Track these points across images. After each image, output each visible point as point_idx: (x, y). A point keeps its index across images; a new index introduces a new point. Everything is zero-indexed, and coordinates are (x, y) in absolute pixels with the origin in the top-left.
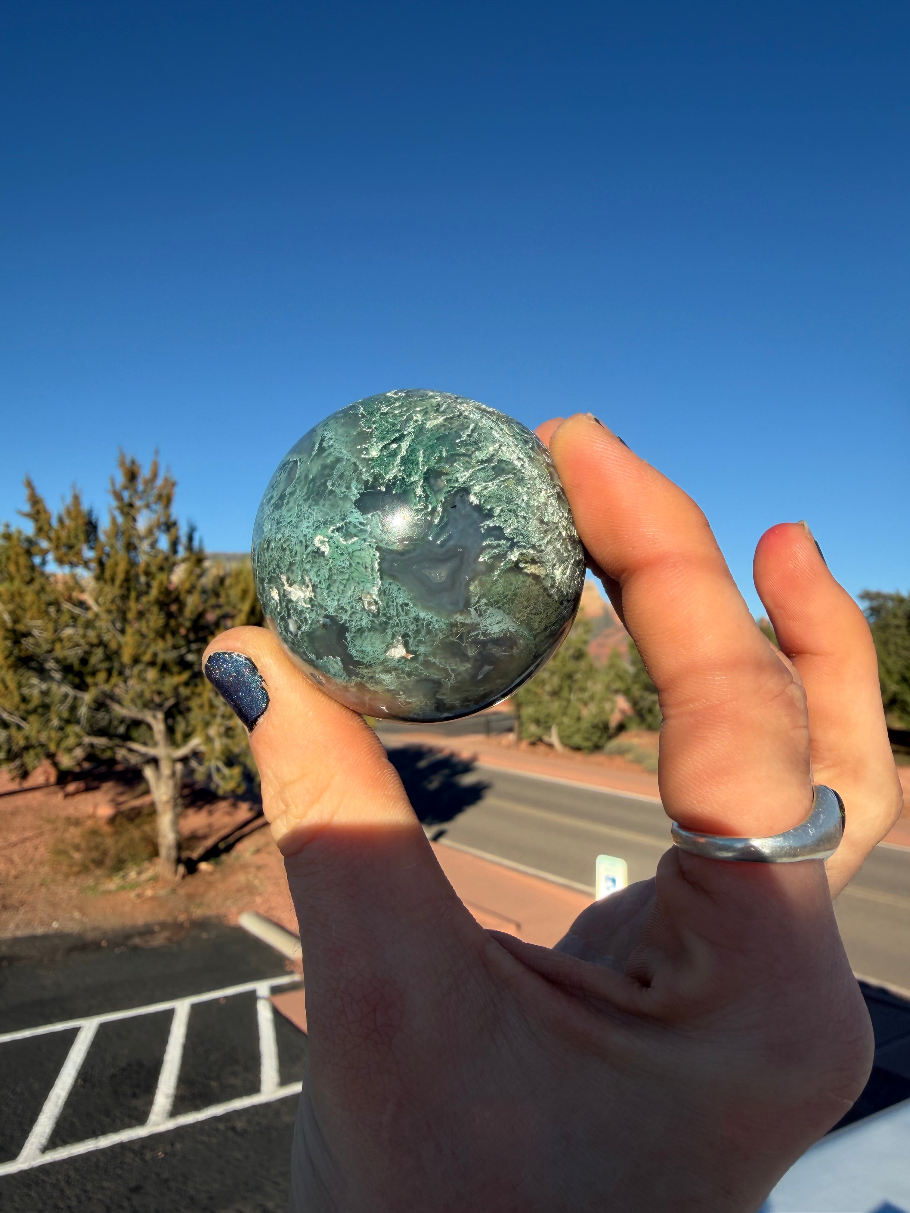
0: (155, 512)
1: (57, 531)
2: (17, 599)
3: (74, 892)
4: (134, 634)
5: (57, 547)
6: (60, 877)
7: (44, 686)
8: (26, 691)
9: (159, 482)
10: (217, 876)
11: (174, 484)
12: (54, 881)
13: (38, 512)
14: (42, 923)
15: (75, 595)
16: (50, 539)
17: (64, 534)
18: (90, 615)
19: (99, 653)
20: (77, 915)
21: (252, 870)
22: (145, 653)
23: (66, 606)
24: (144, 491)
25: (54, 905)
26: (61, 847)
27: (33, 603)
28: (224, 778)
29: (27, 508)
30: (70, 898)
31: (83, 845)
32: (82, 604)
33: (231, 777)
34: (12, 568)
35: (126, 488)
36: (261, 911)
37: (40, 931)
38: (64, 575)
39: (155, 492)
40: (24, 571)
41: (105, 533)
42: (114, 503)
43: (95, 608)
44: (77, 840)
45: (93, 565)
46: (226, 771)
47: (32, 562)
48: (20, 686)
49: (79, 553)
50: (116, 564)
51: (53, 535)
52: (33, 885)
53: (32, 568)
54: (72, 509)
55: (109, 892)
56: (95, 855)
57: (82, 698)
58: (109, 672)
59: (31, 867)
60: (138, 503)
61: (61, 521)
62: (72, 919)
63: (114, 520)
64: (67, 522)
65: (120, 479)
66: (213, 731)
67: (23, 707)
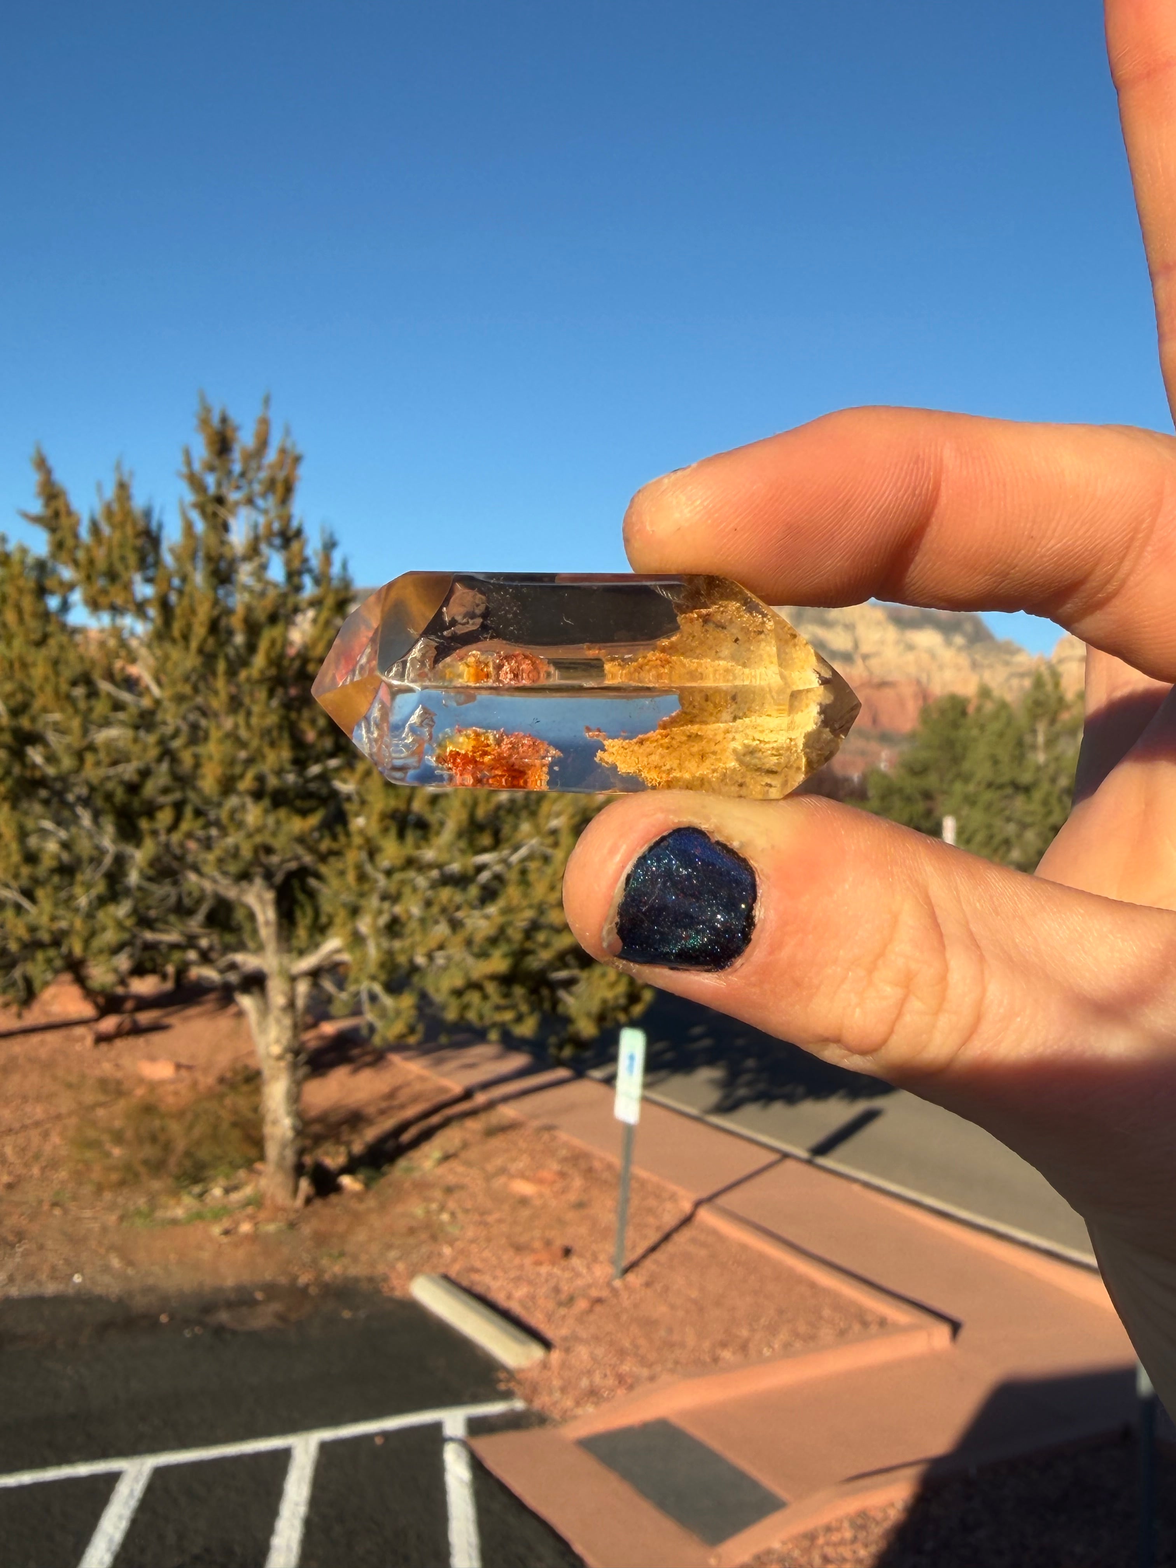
0: (265, 512)
1: (88, 550)
2: (19, 675)
3: (112, 1219)
4: (221, 741)
5: (89, 578)
6: (87, 1190)
7: (63, 834)
8: (33, 841)
9: (271, 456)
10: (371, 1202)
11: (297, 460)
12: (75, 1198)
13: (57, 514)
14: (54, 1275)
15: (118, 664)
16: (76, 563)
17: (100, 554)
18: (146, 703)
19: (162, 774)
20: (116, 1262)
21: (438, 1194)
22: (242, 776)
23: (105, 686)
24: (243, 474)
25: (75, 1241)
26: (91, 1134)
27: (46, 679)
28: (383, 1014)
29: (37, 507)
30: (104, 1229)
31: (129, 1134)
32: (130, 684)
33: (398, 1013)
34: (10, 617)
35: (211, 469)
36: (453, 1272)
37: (51, 1289)
38: (102, 631)
39: (263, 475)
40: (32, 623)
41: (172, 551)
42: (190, 497)
43: (156, 691)
44: (118, 1124)
45: (152, 612)
46: (388, 1001)
47: (46, 605)
48: (23, 834)
49: (128, 587)
50: (193, 611)
51: (81, 555)
52: (40, 1202)
53: (45, 616)
54: (116, 507)
55: (174, 1222)
56: (149, 1151)
57: (132, 857)
58: (179, 807)
59: (36, 1171)
60: (234, 496)
61: (95, 529)
62: (107, 1269)
63: (189, 527)
64: (106, 530)
65: (201, 451)
66: (364, 925)
67: (25, 871)
